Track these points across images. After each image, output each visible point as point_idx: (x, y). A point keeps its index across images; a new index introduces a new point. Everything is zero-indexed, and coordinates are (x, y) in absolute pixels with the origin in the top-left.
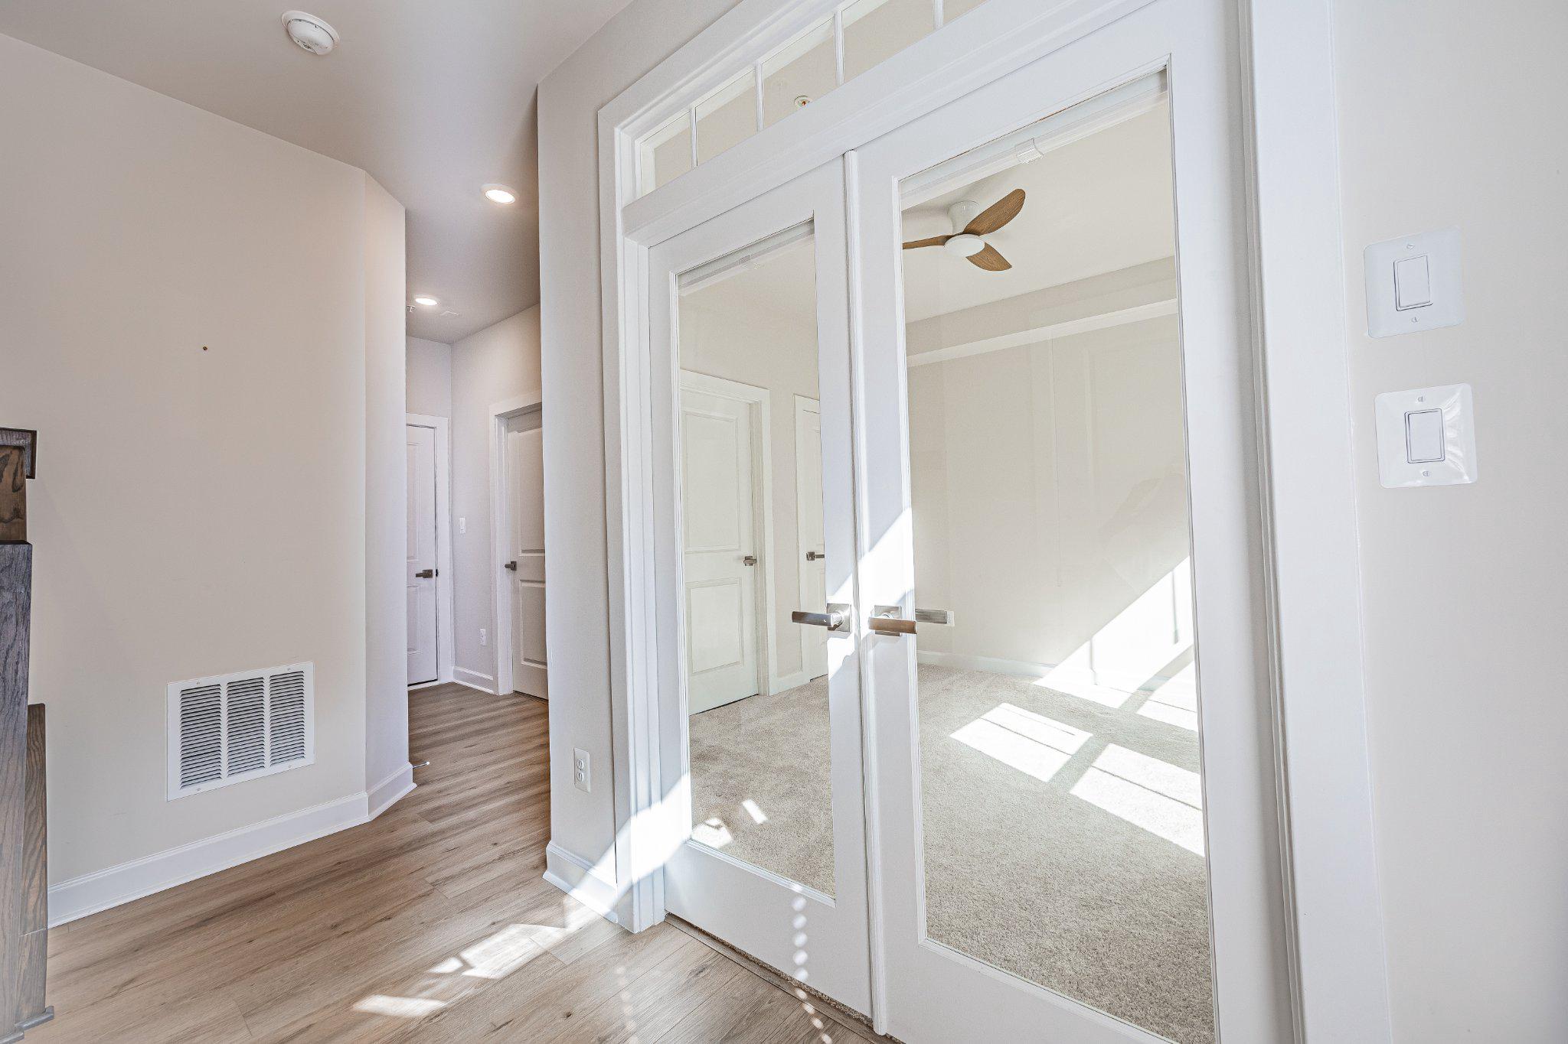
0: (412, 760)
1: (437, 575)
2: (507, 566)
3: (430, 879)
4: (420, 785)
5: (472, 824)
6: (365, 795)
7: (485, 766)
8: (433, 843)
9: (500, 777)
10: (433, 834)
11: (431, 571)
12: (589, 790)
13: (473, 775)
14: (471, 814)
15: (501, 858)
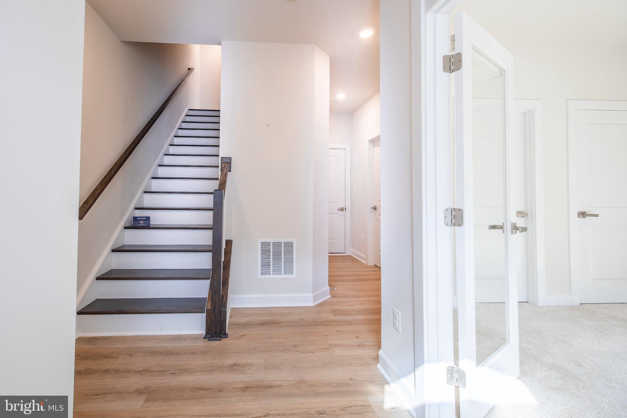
0: (330, 285)
1: (345, 210)
2: (372, 208)
3: (329, 342)
4: (333, 296)
5: (349, 323)
6: (311, 295)
7: (358, 297)
8: (333, 325)
9: (364, 304)
10: (334, 321)
11: (343, 208)
12: (400, 332)
13: (352, 299)
14: (349, 318)
15: (359, 346)
